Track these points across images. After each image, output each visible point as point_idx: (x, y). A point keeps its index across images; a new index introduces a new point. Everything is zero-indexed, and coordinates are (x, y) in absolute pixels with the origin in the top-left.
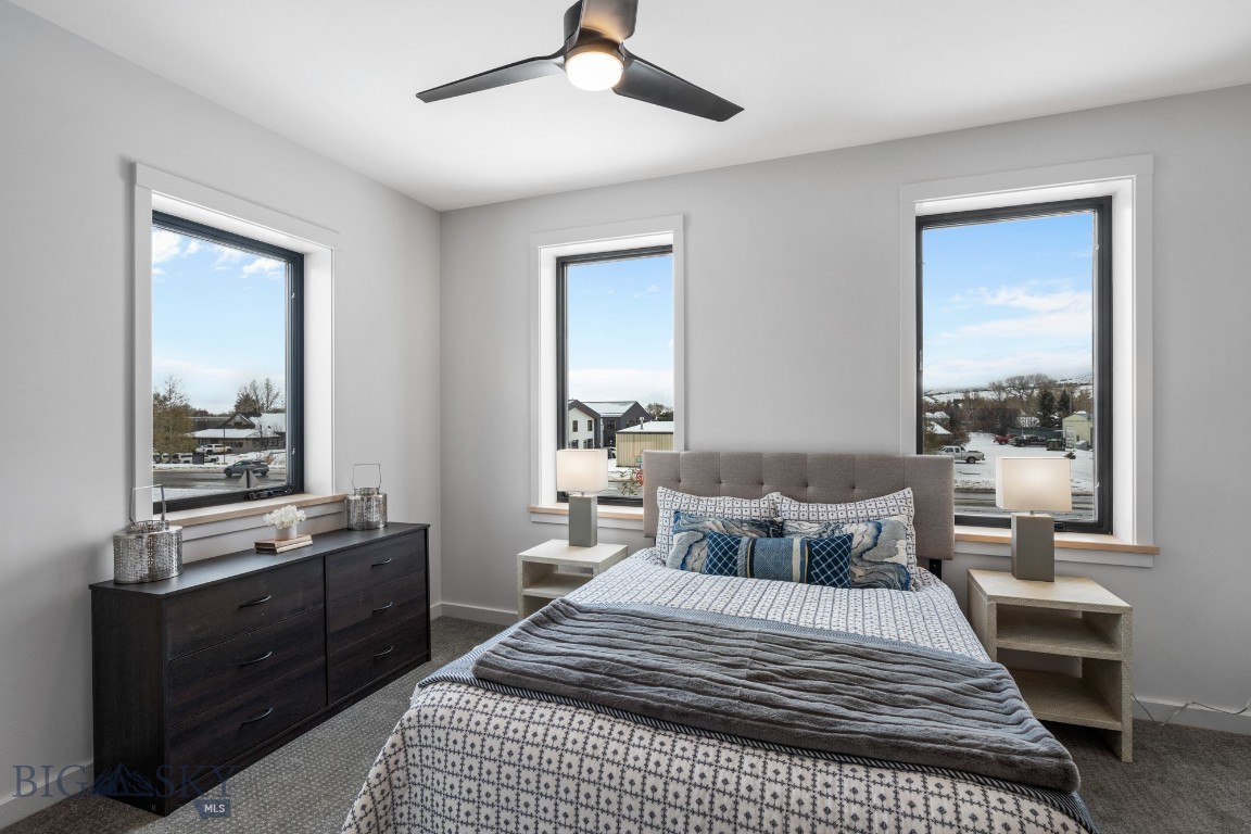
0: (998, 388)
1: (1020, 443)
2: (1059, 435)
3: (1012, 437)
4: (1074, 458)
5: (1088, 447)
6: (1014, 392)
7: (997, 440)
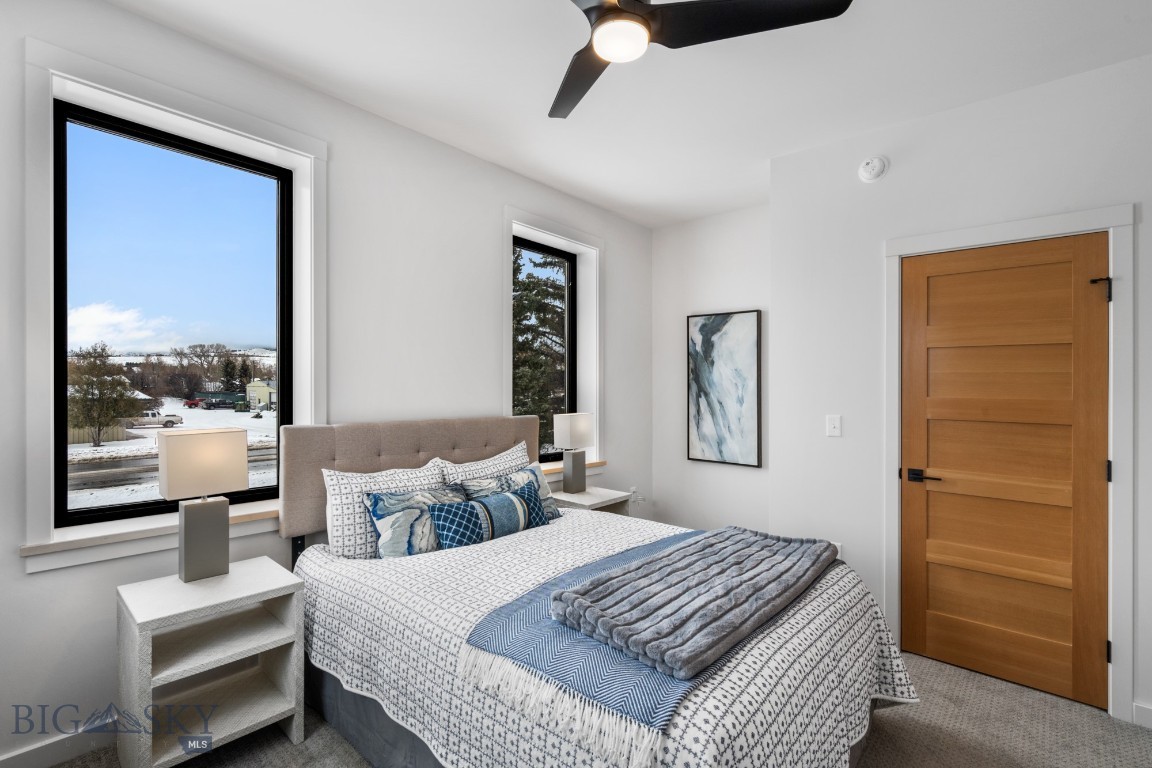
0: (180, 354)
1: (210, 406)
2: (244, 398)
3: (202, 400)
4: (261, 417)
5: (268, 408)
6: (196, 359)
7: (186, 404)
